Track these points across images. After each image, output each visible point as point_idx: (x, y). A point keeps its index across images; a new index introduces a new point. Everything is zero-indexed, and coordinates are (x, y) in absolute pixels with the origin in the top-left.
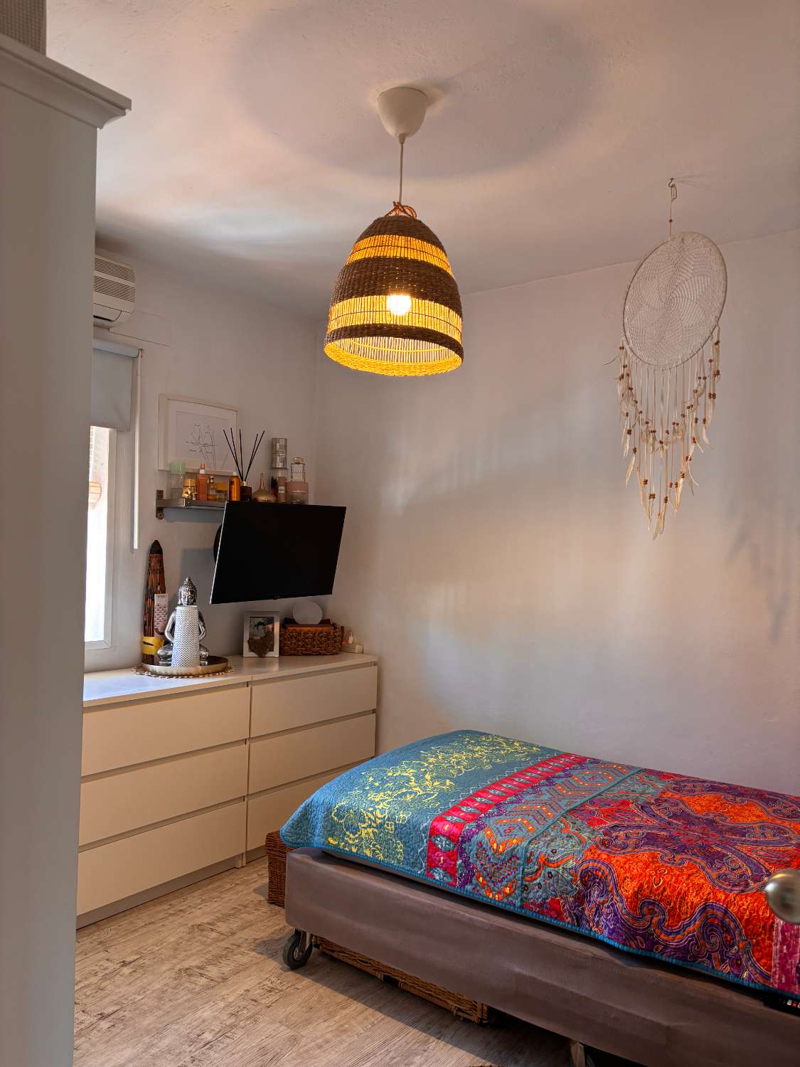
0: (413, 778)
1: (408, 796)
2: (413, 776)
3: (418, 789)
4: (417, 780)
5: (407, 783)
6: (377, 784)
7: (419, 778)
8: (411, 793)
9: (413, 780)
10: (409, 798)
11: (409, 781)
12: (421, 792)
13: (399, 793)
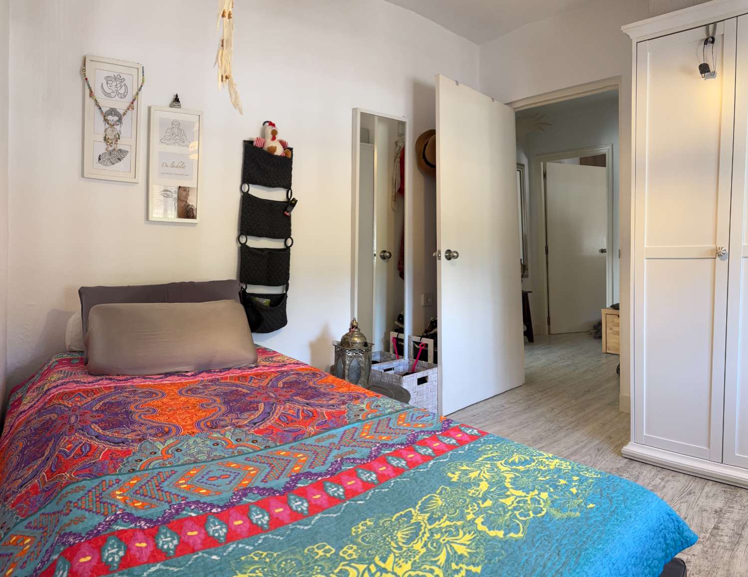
0: (508, 485)
1: (517, 461)
2: (507, 489)
3: (503, 468)
4: (502, 480)
5: (517, 477)
6: (562, 482)
7: (498, 485)
8: (513, 463)
9: (508, 480)
10: (516, 458)
11: (514, 481)
12: (498, 463)
13: (527, 466)
